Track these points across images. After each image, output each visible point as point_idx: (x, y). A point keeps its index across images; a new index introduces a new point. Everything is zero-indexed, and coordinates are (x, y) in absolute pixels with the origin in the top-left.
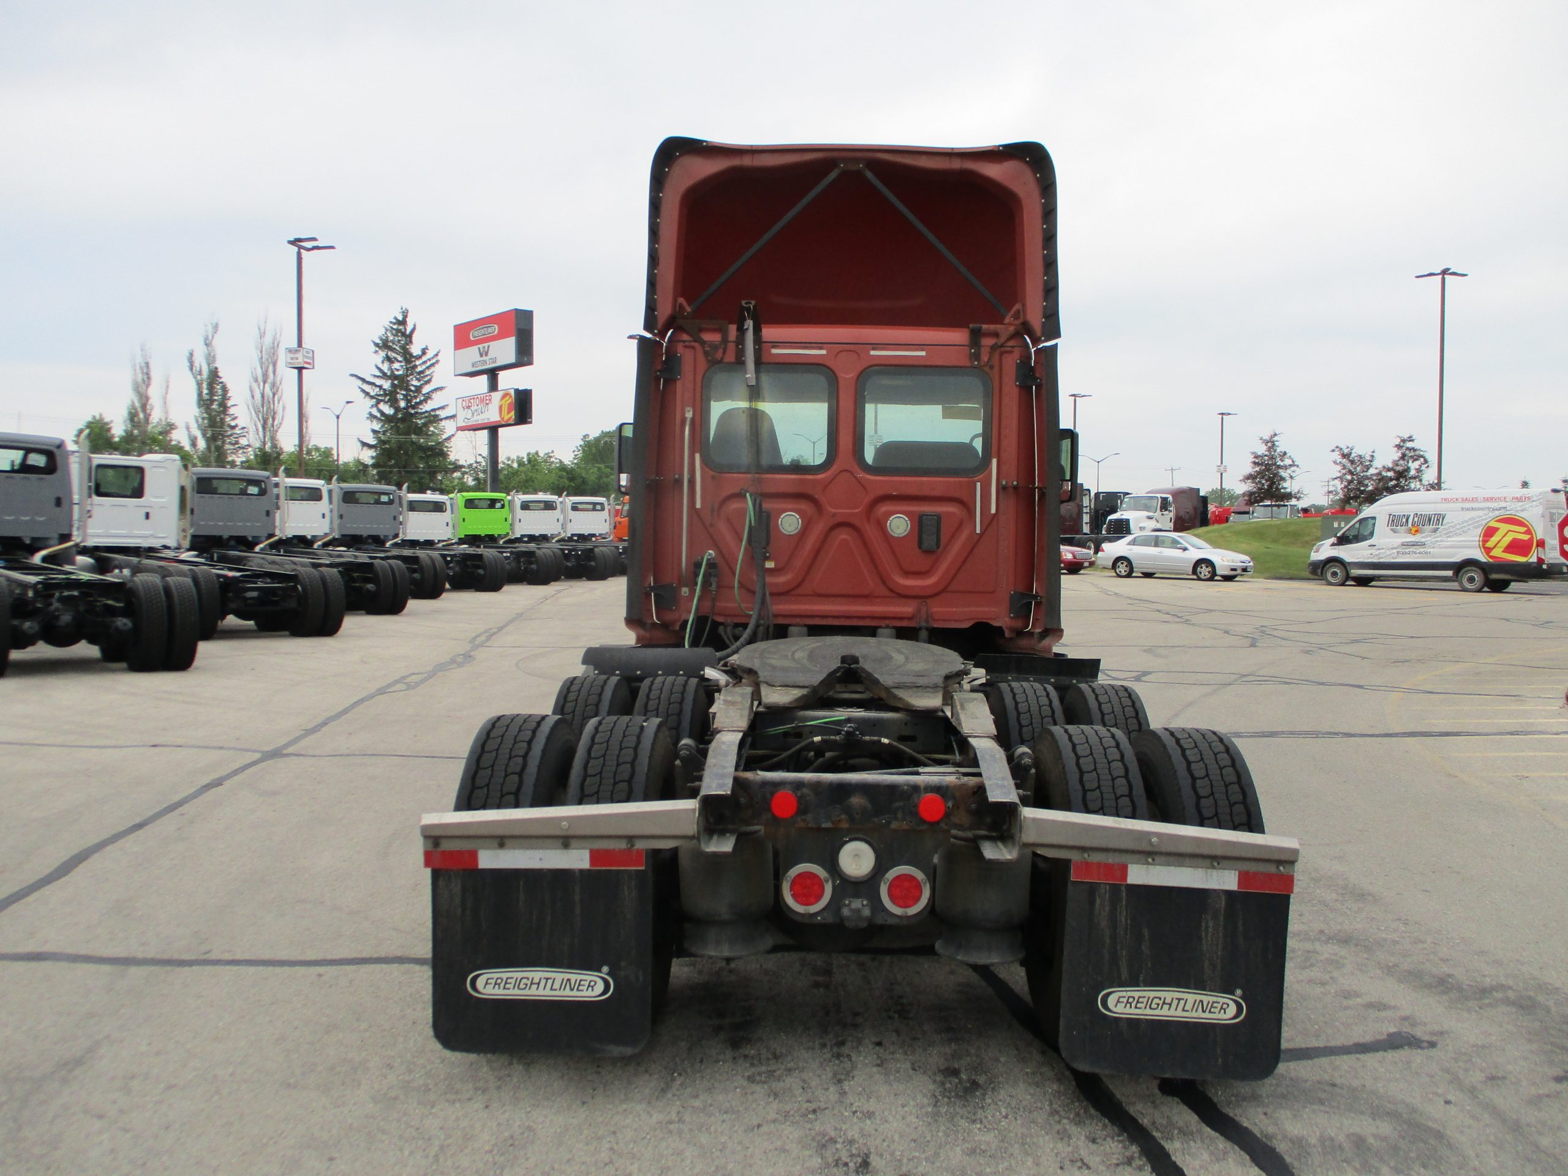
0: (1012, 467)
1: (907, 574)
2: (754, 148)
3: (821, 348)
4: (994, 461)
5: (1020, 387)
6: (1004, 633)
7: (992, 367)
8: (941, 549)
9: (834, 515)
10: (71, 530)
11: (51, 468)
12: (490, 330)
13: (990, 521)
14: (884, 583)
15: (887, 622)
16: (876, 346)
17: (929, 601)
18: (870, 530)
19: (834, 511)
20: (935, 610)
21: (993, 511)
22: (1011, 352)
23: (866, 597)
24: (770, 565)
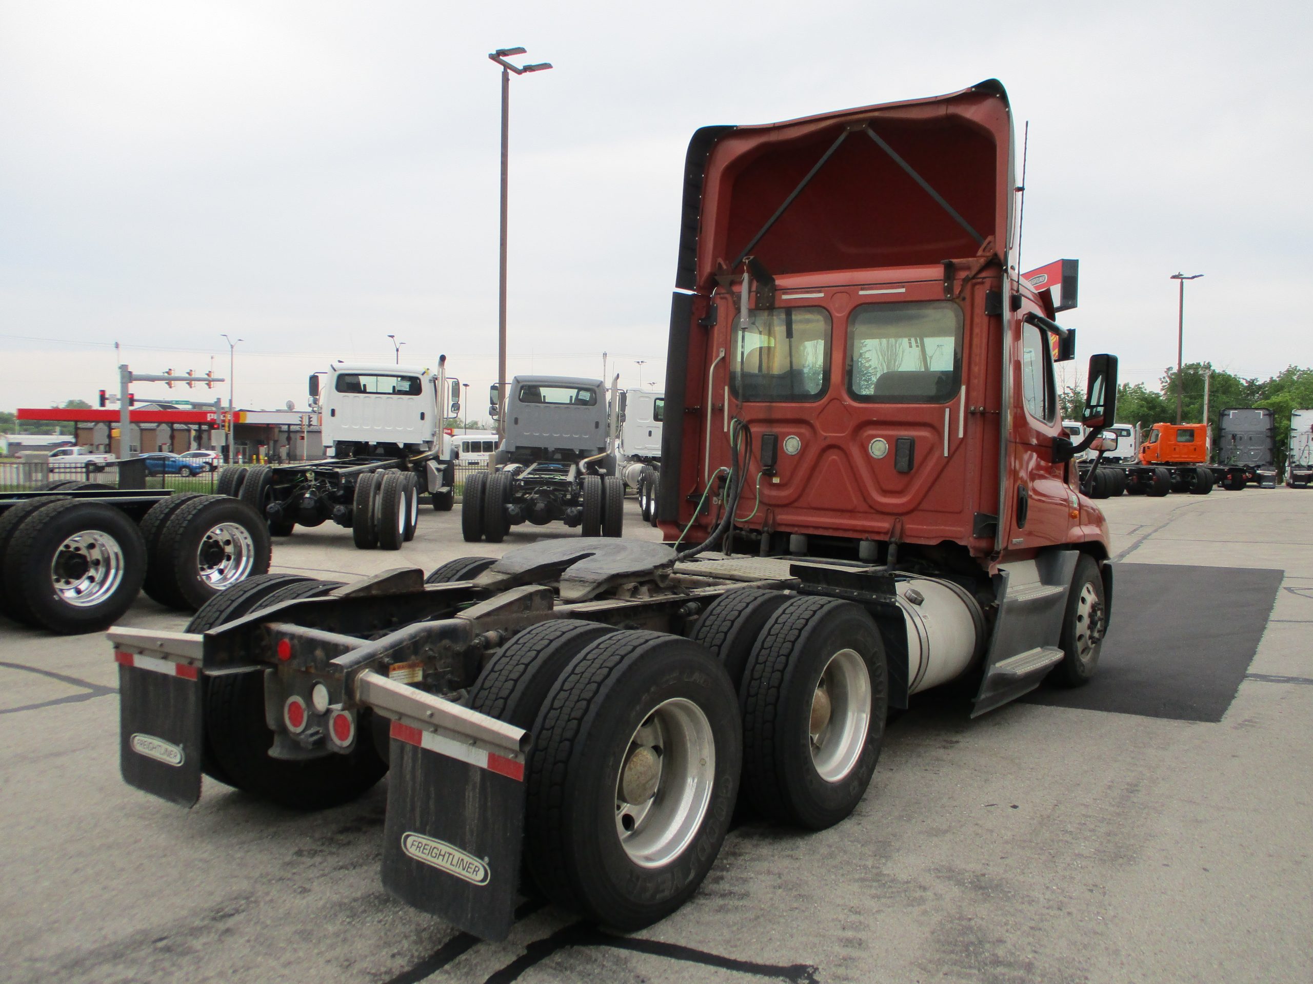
0: (978, 394)
1: (885, 492)
2: (776, 125)
3: (820, 292)
4: (963, 388)
5: (989, 316)
6: (968, 551)
7: (964, 299)
8: (913, 471)
9: (826, 438)
10: (605, 444)
11: (593, 402)
12: (1041, 279)
13: (957, 446)
14: (865, 500)
15: (866, 535)
16: (864, 286)
17: (903, 518)
18: (855, 451)
19: (825, 434)
20: (908, 526)
21: (961, 435)
22: (982, 283)
23: (851, 511)
24: (776, 480)
